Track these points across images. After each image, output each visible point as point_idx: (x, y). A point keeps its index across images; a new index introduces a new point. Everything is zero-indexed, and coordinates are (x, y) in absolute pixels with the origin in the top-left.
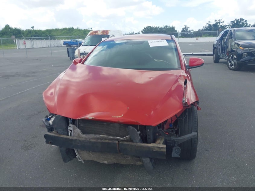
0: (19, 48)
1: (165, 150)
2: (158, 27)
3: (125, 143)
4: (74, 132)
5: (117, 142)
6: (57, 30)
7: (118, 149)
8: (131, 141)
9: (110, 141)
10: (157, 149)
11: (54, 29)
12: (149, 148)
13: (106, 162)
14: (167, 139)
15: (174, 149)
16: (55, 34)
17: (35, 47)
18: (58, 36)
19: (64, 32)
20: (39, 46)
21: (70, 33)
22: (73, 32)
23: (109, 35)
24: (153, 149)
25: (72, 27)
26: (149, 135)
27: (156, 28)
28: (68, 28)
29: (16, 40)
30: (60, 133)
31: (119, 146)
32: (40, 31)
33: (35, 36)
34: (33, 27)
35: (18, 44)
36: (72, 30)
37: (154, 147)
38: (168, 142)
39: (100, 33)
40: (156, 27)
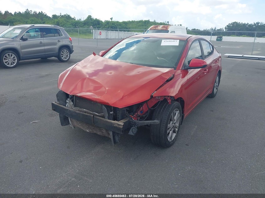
0: (95, 38)
1: (121, 127)
2: (246, 23)
3: (98, 117)
4: (69, 105)
5: (92, 116)
6: (133, 22)
7: (92, 121)
8: (103, 117)
9: (88, 115)
10: (116, 125)
11: (131, 21)
12: (112, 123)
13: (88, 131)
14: (131, 121)
15: (132, 128)
16: (131, 26)
17: (109, 38)
18: (133, 28)
19: (139, 24)
20: (113, 37)
21: (146, 26)
22: (148, 25)
23: (169, 31)
24: (114, 125)
25: (148, 20)
26: (118, 115)
27: (244, 25)
28: (145, 21)
29: (94, 30)
30: (61, 104)
31: (93, 119)
32: (118, 22)
33: (112, 27)
34: (111, 19)
35: (94, 35)
36: (148, 23)
37: (115, 123)
38: (131, 123)
39: (160, 28)
40: (244, 23)
